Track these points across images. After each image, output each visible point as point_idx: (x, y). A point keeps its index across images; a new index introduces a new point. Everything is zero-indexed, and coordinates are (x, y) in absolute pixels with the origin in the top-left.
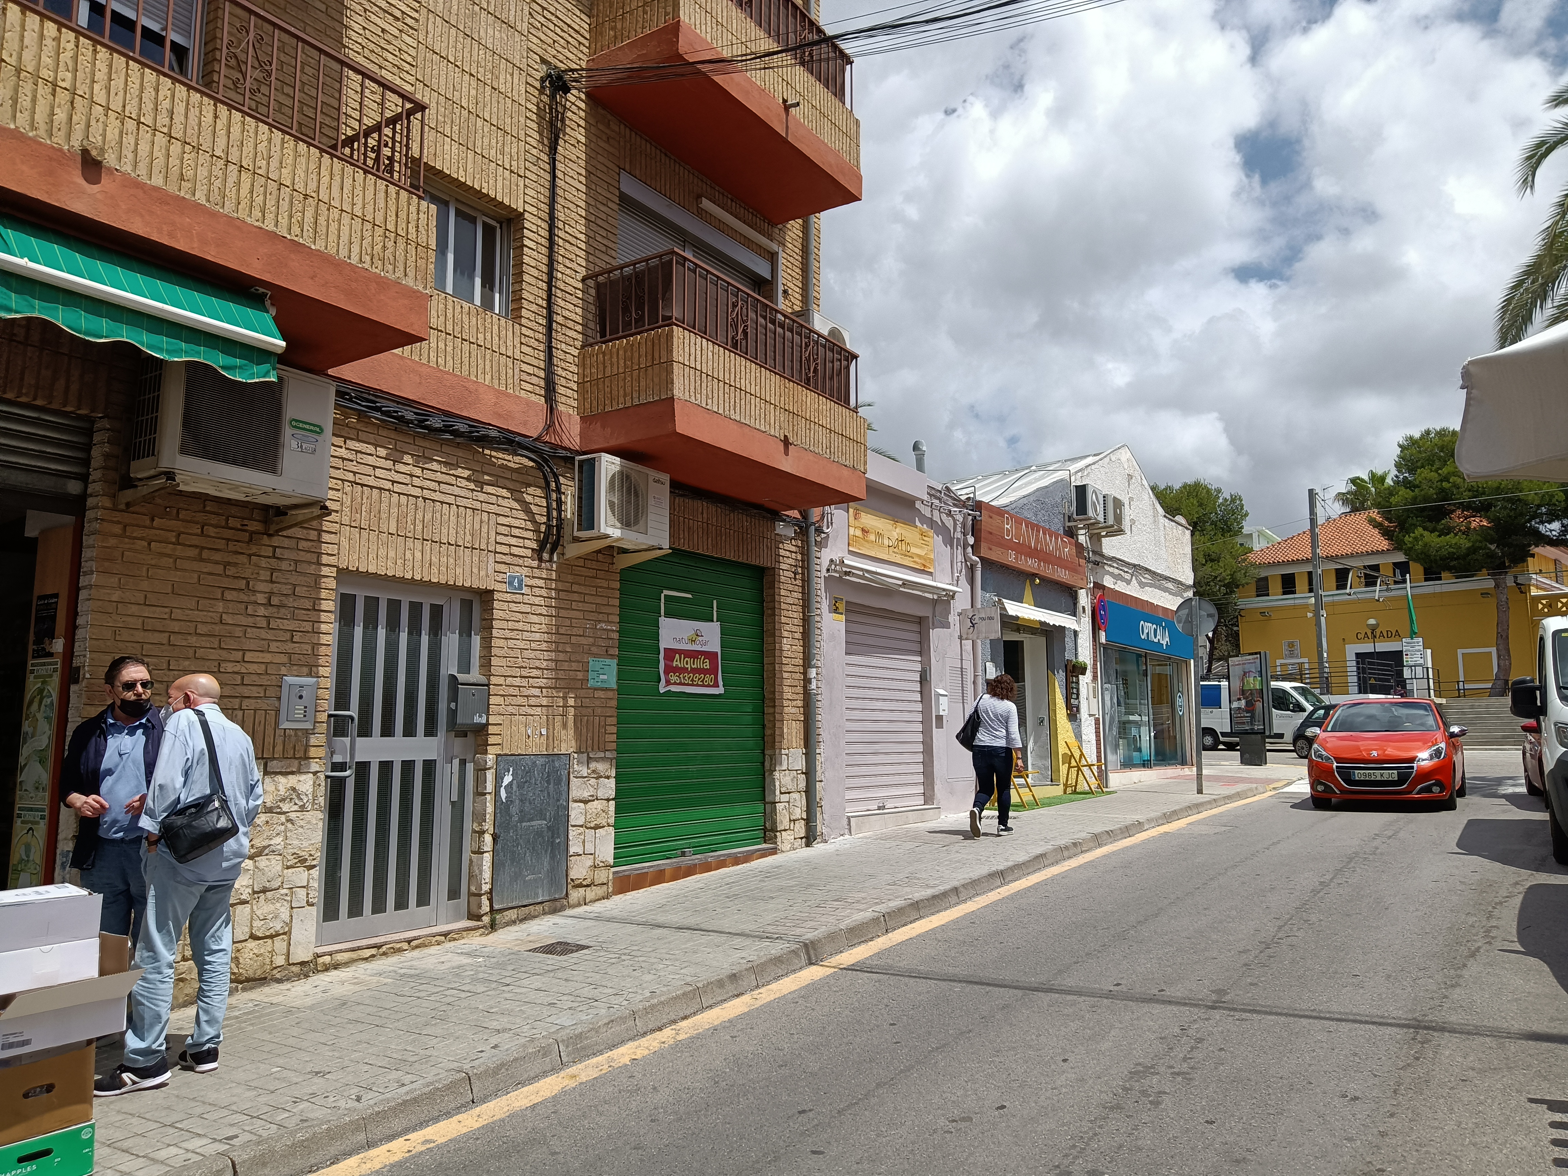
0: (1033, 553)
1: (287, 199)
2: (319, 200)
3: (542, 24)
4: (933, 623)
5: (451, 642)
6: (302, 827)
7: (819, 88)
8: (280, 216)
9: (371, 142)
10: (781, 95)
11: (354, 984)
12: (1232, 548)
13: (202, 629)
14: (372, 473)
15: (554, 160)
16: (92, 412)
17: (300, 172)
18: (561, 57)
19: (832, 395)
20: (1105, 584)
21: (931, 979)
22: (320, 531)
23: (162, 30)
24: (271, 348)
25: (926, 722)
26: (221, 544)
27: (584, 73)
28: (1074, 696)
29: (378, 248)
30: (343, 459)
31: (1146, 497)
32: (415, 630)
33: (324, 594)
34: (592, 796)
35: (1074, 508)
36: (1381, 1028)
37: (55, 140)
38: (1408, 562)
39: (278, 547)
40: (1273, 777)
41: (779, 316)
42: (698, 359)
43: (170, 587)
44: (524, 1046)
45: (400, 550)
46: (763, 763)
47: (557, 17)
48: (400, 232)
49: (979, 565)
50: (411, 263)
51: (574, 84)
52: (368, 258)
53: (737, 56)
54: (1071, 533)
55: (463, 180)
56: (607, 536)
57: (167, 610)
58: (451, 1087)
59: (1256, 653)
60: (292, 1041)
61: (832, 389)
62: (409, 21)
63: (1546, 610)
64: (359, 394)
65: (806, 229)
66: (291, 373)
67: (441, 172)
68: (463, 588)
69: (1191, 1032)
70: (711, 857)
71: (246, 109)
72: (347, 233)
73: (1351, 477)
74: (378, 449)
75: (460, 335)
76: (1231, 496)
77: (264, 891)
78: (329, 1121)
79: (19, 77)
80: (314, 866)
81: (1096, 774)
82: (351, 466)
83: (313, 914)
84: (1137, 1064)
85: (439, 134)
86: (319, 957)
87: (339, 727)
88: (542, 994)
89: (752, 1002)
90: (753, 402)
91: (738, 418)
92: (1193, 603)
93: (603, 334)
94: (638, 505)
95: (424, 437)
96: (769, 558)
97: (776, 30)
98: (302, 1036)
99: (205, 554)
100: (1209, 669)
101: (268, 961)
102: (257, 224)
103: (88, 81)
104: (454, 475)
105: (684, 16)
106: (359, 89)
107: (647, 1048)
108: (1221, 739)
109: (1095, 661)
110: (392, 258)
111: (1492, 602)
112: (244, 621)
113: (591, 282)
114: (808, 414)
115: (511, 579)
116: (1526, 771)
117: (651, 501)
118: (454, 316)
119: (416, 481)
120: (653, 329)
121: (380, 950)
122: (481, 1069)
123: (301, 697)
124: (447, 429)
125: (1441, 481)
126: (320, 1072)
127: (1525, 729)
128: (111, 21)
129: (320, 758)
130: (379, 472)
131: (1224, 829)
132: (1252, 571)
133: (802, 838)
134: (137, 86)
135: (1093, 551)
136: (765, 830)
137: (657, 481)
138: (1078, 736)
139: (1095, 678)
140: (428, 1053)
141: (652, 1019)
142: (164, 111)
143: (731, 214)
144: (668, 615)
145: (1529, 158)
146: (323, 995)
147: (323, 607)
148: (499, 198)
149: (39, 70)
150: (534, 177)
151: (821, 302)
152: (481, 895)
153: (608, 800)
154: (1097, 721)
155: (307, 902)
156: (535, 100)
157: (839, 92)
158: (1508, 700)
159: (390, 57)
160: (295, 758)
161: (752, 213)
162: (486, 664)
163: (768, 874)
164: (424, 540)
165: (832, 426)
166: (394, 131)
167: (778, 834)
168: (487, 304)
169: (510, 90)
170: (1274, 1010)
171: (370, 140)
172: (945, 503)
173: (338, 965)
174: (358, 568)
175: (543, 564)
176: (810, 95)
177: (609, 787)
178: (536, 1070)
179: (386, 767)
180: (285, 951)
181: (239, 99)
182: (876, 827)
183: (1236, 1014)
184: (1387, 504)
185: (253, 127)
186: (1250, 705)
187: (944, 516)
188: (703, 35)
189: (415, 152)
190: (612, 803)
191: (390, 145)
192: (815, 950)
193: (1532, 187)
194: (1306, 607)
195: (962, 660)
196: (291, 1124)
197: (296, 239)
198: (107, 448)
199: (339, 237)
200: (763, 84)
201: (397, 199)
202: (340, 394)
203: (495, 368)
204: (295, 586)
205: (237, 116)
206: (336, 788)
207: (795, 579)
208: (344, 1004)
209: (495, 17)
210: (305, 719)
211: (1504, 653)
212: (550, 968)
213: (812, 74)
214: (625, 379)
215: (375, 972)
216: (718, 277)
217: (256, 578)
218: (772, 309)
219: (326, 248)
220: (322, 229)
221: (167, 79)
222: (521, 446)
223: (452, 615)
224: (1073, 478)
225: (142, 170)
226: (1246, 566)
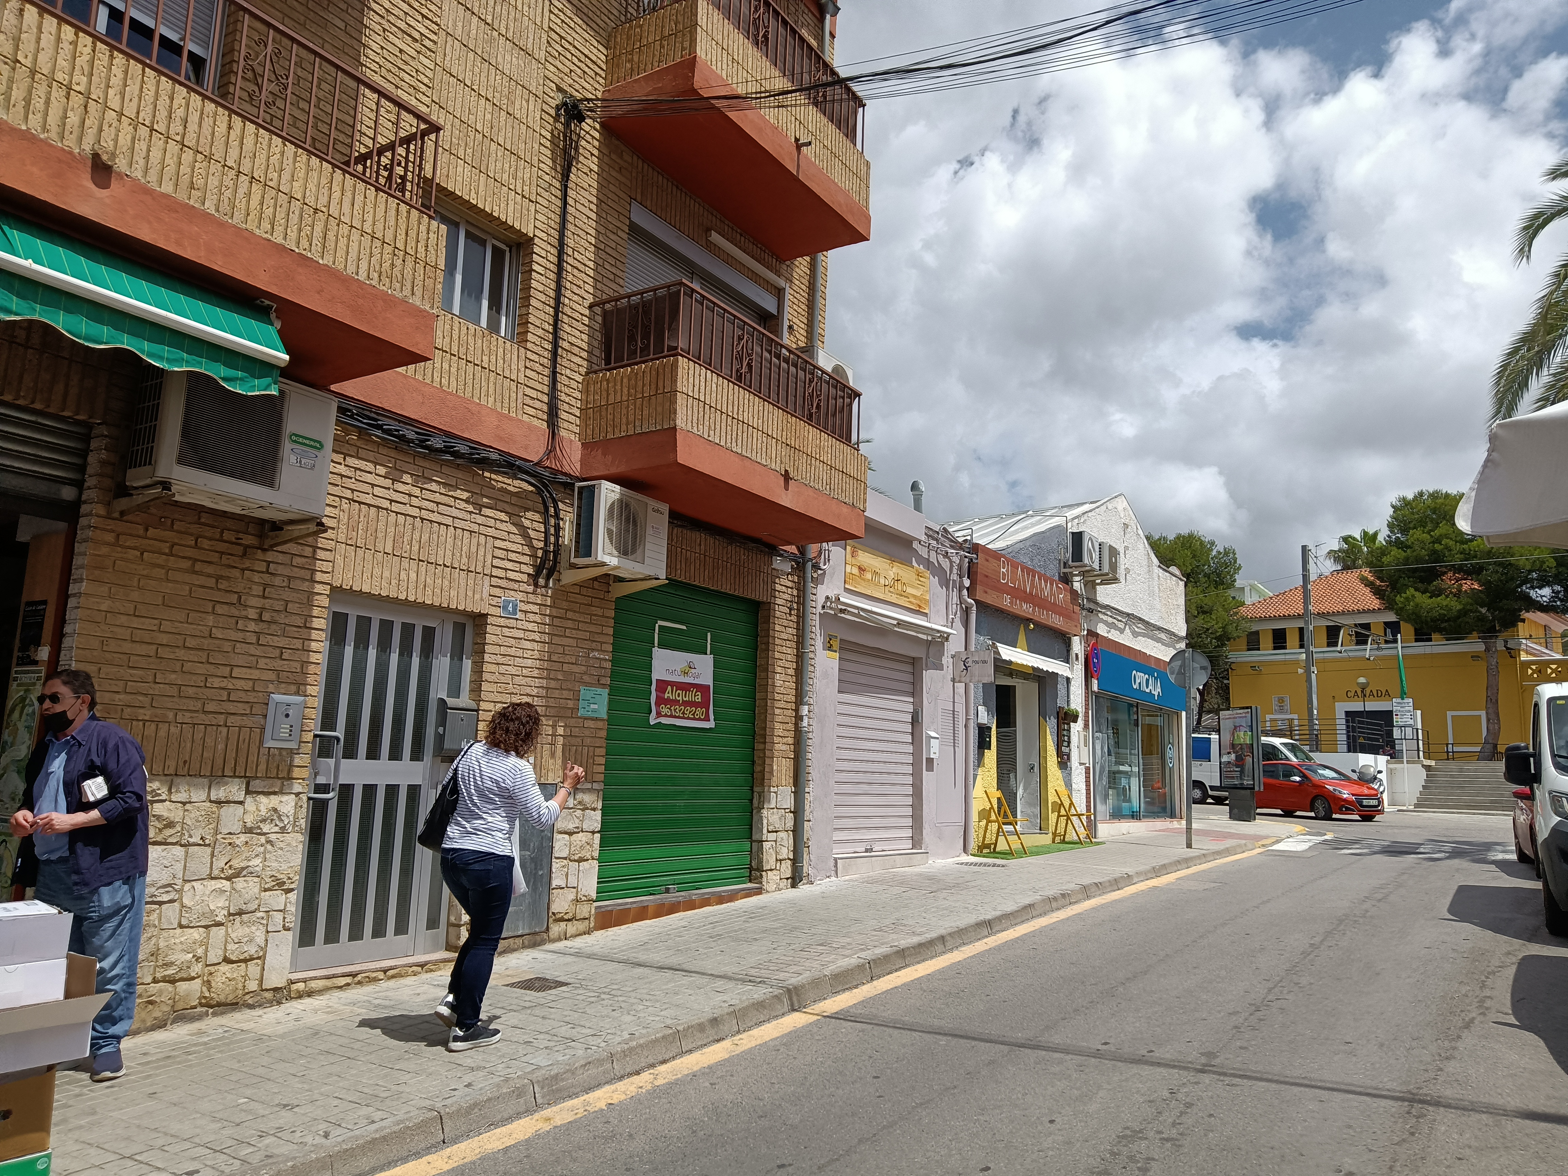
0: (1029, 598)
1: (297, 213)
2: (329, 215)
3: (560, 54)
4: (926, 664)
5: (442, 665)
6: (281, 849)
7: (831, 128)
8: (289, 229)
9: (384, 161)
10: (793, 134)
11: (328, 1013)
12: (1225, 601)
13: (191, 642)
14: (370, 491)
15: (566, 187)
16: (90, 418)
17: (311, 186)
18: (577, 87)
19: (834, 432)
20: (1099, 631)
21: (915, 1030)
22: (315, 548)
23: (181, 40)
24: (274, 362)
25: (916, 765)
26: (214, 557)
27: (599, 103)
28: (1065, 744)
29: (386, 265)
30: (342, 476)
31: (1141, 546)
32: (406, 650)
33: (316, 612)
34: (577, 828)
35: (1069, 555)
36: (1375, 1100)
37: (66, 143)
38: (1398, 622)
39: (273, 562)
40: (1261, 833)
41: (784, 351)
42: (702, 390)
43: (161, 598)
44: (498, 1086)
45: (395, 570)
46: (751, 801)
47: (575, 47)
48: (409, 250)
49: (974, 608)
50: (419, 281)
51: (589, 113)
52: (376, 275)
53: (752, 93)
54: (1066, 579)
55: (474, 202)
56: (603, 564)
57: (156, 622)
58: (422, 1127)
59: (1247, 708)
60: (261, 1071)
61: (834, 426)
62: (427, 43)
63: (1535, 676)
64: (361, 411)
65: (813, 267)
66: (293, 387)
67: (453, 193)
68: (456, 611)
69: (1180, 1096)
70: (695, 894)
71: (260, 121)
72: (356, 249)
73: (1343, 535)
74: (378, 467)
75: (464, 357)
76: (1225, 549)
77: (240, 913)
78: (295, 1158)
79: (33, 79)
80: (292, 890)
81: (1085, 824)
82: (348, 483)
83: (290, 938)
84: (1125, 1128)
85: (452, 156)
86: (292, 983)
87: (325, 748)
88: (518, 1031)
89: (733, 1047)
90: (755, 435)
91: (739, 451)
92: (1186, 655)
93: (608, 362)
94: (636, 534)
95: (424, 457)
96: (765, 593)
97: (791, 69)
98: (271, 1066)
99: (198, 566)
100: (1199, 722)
101: (240, 986)
102: (265, 236)
103: (102, 86)
104: (452, 497)
105: (700, 52)
106: (374, 107)
107: (624, 1093)
108: (1210, 792)
109: (1087, 709)
110: (399, 276)
111: (1482, 666)
112: (233, 635)
113: (598, 310)
114: (810, 450)
115: (506, 604)
116: (1516, 837)
117: (649, 531)
118: (459, 337)
119: (415, 502)
120: (658, 359)
121: (355, 979)
122: (454, 1109)
123: (287, 716)
124: (447, 450)
125: (1433, 543)
126: (288, 1105)
127: (1517, 795)
128: (130, 28)
129: (303, 779)
130: (377, 491)
131: (1213, 885)
132: (1243, 624)
133: (787, 879)
134: (152, 93)
135: (1087, 599)
136: (751, 869)
137: (658, 511)
138: (1068, 784)
139: (1086, 726)
140: (400, 1088)
141: (630, 1062)
142: (178, 119)
143: (740, 248)
144: (662, 646)
145: (1525, 228)
146: (296, 1023)
147: (315, 625)
148: (510, 222)
149: (54, 73)
150: (545, 203)
151: (826, 339)
152: (459, 926)
153: (593, 832)
154: (1087, 770)
155: (284, 926)
156: (549, 128)
157: (851, 133)
158: (1501, 766)
159: (407, 78)
160: (278, 778)
161: (761, 249)
162: (476, 690)
163: (752, 915)
164: (420, 560)
165: (833, 462)
166: (408, 151)
167: (764, 873)
168: (493, 326)
169: (525, 116)
170: (1265, 1076)
171: (383, 159)
172: (942, 545)
173: (312, 992)
174: (351, 587)
175: (539, 590)
176: (822, 135)
177: (594, 820)
178: (510, 1111)
179: (369, 790)
180: (258, 976)
181: (255, 111)
182: (865, 870)
183: (1225, 1079)
184: (1379, 563)
185: (267, 139)
186: (1240, 760)
187: (941, 558)
188: (719, 72)
189: (428, 172)
190: (598, 836)
191: (403, 164)
192: (798, 995)
193: (1528, 257)
194: (1297, 662)
195: (954, 702)
196: (255, 1159)
197: (304, 253)
198: (104, 455)
199: (348, 253)
200: (776, 122)
201: (408, 218)
202: (341, 410)
203: (498, 391)
204: (287, 602)
205: (251, 127)
206: (318, 810)
207: (790, 614)
208: (316, 1034)
209: (514, 43)
210: (290, 738)
211: (1494, 717)
212: (527, 1004)
213: (825, 115)
214: (628, 407)
215: (349, 1001)
216: (724, 310)
217: (248, 593)
218: (777, 343)
219: (334, 263)
220: (330, 244)
221: (182, 88)
222: (521, 470)
223: (445, 638)
224: (1069, 525)
225: (153, 177)
226: (1238, 619)
